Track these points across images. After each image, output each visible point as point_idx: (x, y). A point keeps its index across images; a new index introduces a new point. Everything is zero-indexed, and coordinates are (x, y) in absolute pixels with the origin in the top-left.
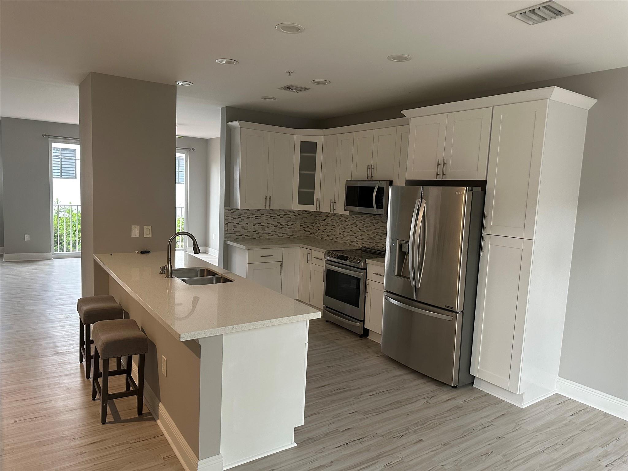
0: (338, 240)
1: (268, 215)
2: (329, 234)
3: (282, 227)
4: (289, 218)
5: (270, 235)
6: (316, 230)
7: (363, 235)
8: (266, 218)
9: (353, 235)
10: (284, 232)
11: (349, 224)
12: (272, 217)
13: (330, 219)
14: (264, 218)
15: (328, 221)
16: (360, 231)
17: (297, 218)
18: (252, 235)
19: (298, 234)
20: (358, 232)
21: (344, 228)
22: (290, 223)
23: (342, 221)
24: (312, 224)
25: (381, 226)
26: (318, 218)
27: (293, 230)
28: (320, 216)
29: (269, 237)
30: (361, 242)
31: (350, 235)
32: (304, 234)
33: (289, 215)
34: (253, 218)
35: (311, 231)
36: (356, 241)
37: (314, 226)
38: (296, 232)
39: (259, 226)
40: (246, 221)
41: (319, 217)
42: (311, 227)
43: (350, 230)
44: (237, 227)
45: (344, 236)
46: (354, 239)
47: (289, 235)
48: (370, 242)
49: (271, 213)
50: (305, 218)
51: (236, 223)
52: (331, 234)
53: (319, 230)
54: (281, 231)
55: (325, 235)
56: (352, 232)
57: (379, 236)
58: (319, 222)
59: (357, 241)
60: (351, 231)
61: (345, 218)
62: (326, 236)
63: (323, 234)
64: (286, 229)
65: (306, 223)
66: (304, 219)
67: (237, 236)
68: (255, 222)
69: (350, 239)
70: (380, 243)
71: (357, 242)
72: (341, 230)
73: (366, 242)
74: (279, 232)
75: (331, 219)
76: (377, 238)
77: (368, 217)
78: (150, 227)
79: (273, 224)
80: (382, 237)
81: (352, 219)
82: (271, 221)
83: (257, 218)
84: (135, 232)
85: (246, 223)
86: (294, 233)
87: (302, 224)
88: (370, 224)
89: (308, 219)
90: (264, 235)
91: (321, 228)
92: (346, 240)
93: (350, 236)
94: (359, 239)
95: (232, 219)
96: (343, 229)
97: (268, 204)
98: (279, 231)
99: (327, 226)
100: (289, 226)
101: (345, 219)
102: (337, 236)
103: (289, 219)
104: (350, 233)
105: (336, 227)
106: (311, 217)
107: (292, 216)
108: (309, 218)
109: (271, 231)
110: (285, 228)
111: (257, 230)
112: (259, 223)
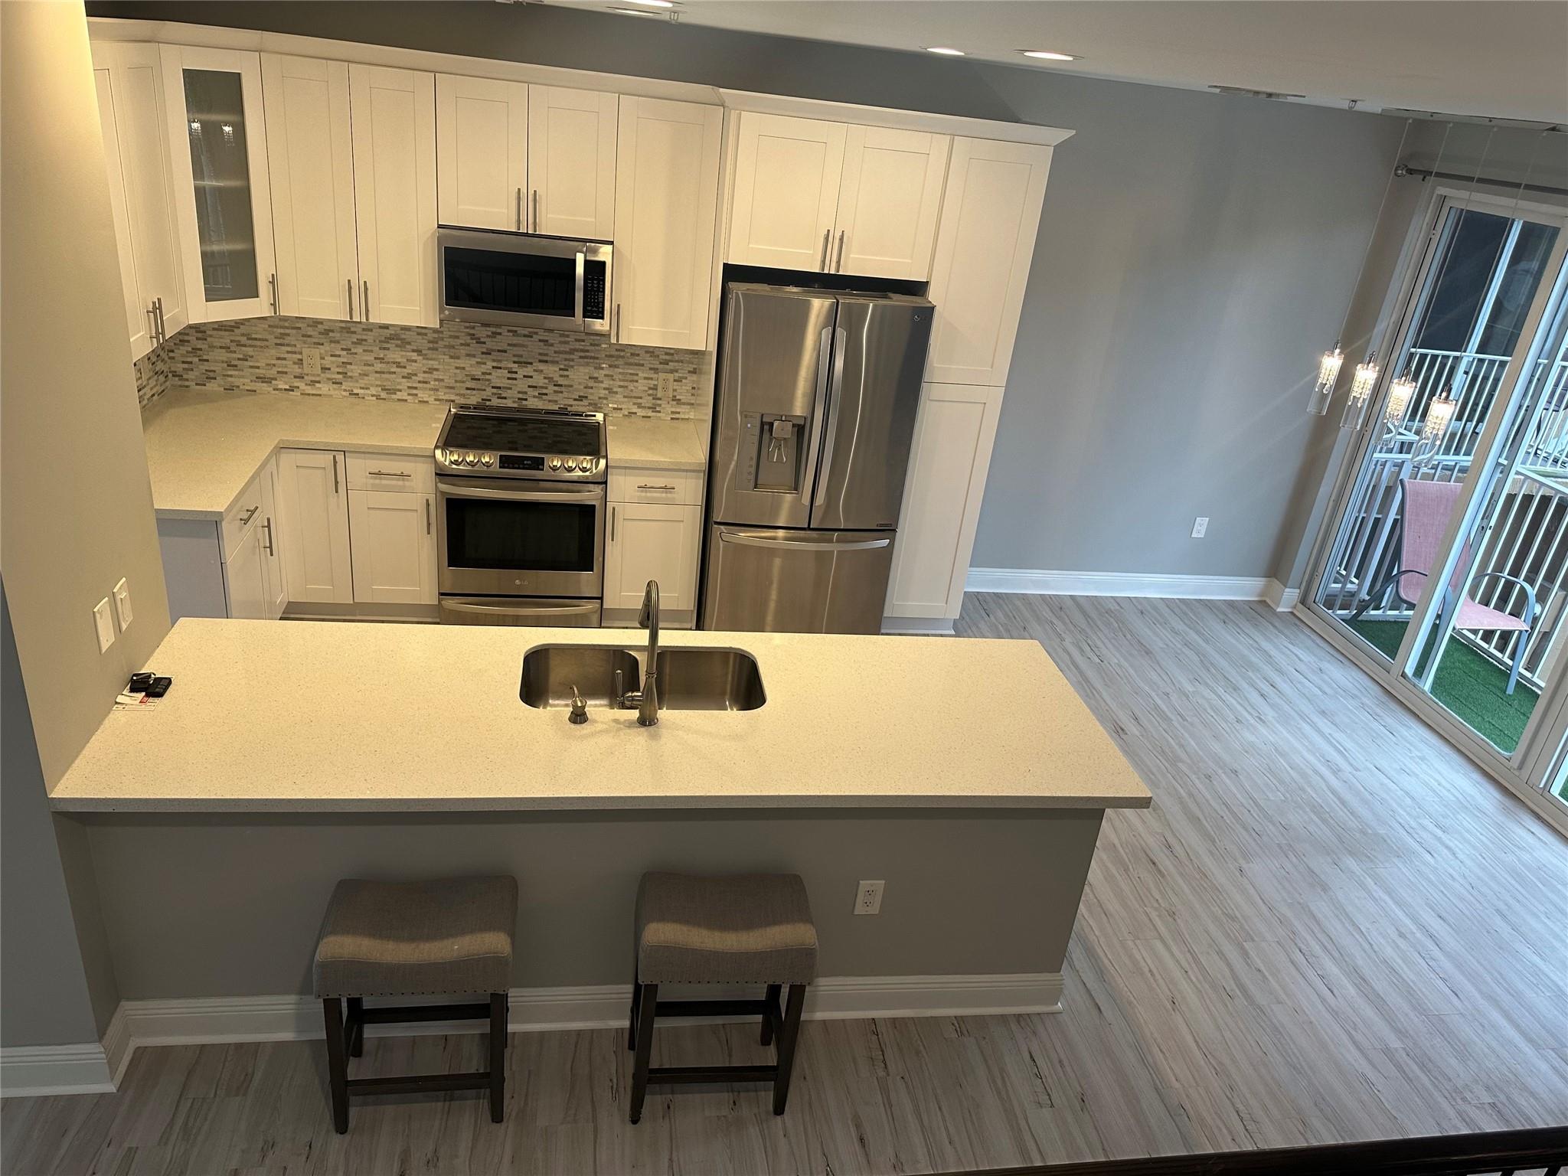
0: (320, 388)
2: (273, 372)
6: (191, 363)
7: (437, 370)
11: (366, 340)
16: (421, 358)
21: (345, 353)
23: (333, 331)
31: (376, 372)
32: (156, 384)
36: (409, 387)
37: (173, 351)
43: (375, 358)
45: (351, 377)
46: (399, 384)
48: (467, 389)
52: (278, 372)
53: (207, 361)
56: (388, 363)
57: (507, 371)
58: (200, 335)
59: (416, 388)
60: (383, 359)
62: (251, 381)
63: (230, 373)
72: (329, 359)
73: (453, 388)
75: (270, 326)
80: (516, 373)
92: (361, 388)
93: (378, 375)
94: (419, 382)
96: (339, 356)
99: (251, 346)
102: (317, 379)
104: (378, 366)
105: (306, 351)
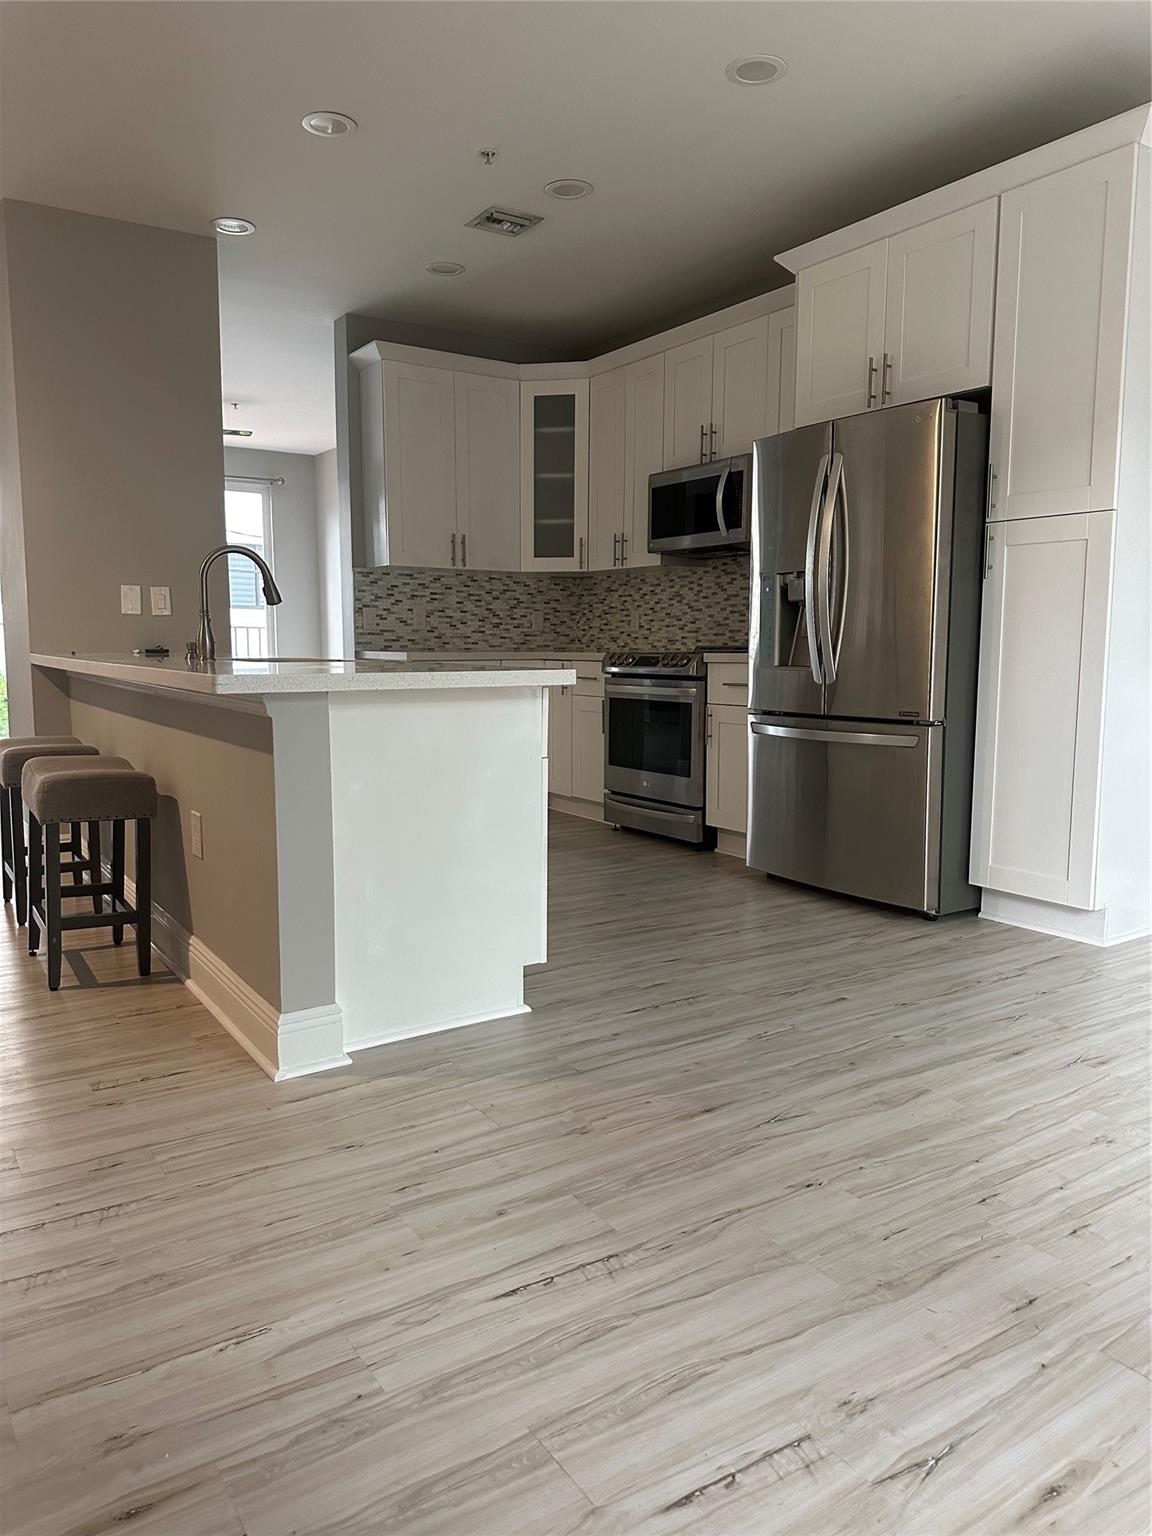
0: (637, 643)
1: (462, 592)
2: (615, 634)
3: (498, 621)
4: (515, 599)
5: (469, 640)
6: (584, 629)
7: (698, 619)
8: (458, 597)
9: (674, 626)
10: (504, 635)
11: (662, 599)
12: (472, 595)
13: (616, 595)
14: (452, 599)
15: (612, 602)
16: (689, 610)
17: (535, 600)
18: (425, 640)
19: (540, 641)
20: (686, 613)
21: (651, 611)
22: (518, 612)
23: (646, 594)
24: (573, 617)
25: (741, 589)
26: (586, 599)
27: (526, 630)
28: (592, 592)
29: (469, 646)
30: (694, 638)
31: (667, 626)
32: (555, 640)
33: (515, 591)
34: (424, 596)
35: (572, 635)
36: (683, 638)
38: (536, 636)
39: (440, 617)
40: (407, 604)
41: (591, 595)
42: (570, 623)
43: (667, 614)
44: (386, 619)
45: (653, 632)
46: (677, 635)
47: (515, 643)
48: (715, 635)
49: (469, 586)
50: (555, 600)
51: (385, 610)
52: (621, 632)
53: (591, 627)
54: (496, 631)
55: (604, 638)
56: (672, 617)
58: (590, 609)
59: (685, 638)
60: (670, 614)
61: (652, 586)
62: (609, 641)
63: (601, 636)
64: (508, 627)
65: (557, 614)
66: (553, 604)
67: (386, 640)
68: (431, 607)
69: (666, 635)
70: (740, 631)
71: (685, 641)
72: (643, 617)
73: (705, 635)
74: (491, 635)
75: (619, 596)
76: (734, 621)
77: (708, 572)
78: (165, 590)
79: (476, 615)
81: (671, 584)
82: (469, 606)
83: (435, 597)
84: (130, 601)
85: (409, 610)
86: (529, 638)
87: (548, 617)
88: (715, 588)
89: (562, 604)
90: (455, 640)
91: (597, 623)
92: (658, 641)
93: (667, 629)
94: (688, 632)
95: (373, 597)
96: (648, 615)
97: (459, 556)
98: (491, 632)
99: (611, 613)
100: (515, 619)
101: (652, 588)
102: (636, 636)
103: (515, 602)
104: (667, 621)
105: (633, 614)
106: (571, 598)
107: (522, 594)
108: (565, 601)
109: (473, 632)
110: (506, 624)
111: (436, 628)
112: (440, 611)
